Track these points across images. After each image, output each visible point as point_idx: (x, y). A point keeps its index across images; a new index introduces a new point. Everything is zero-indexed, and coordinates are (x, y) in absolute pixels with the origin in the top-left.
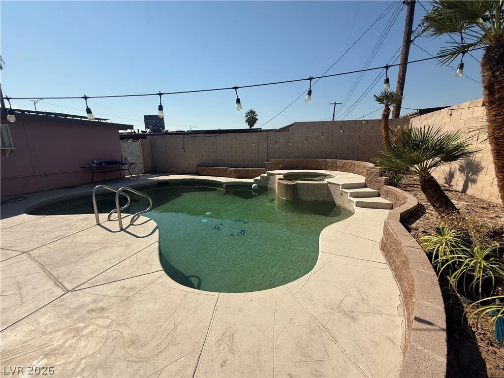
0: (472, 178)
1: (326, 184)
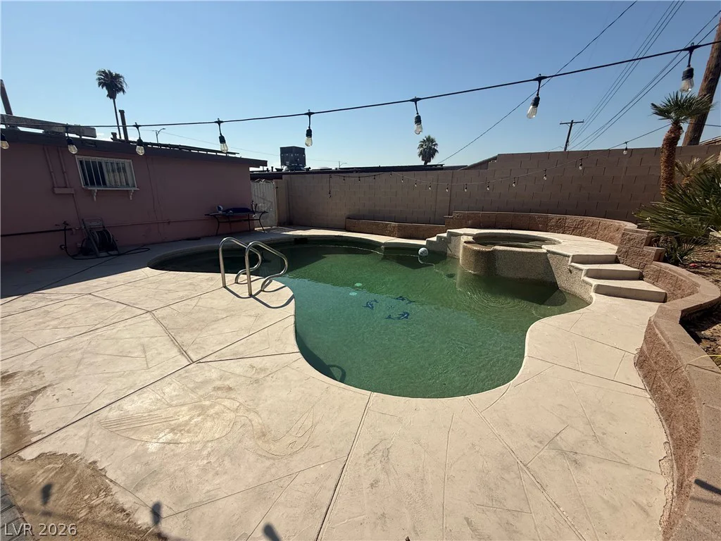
1: (546, 254)
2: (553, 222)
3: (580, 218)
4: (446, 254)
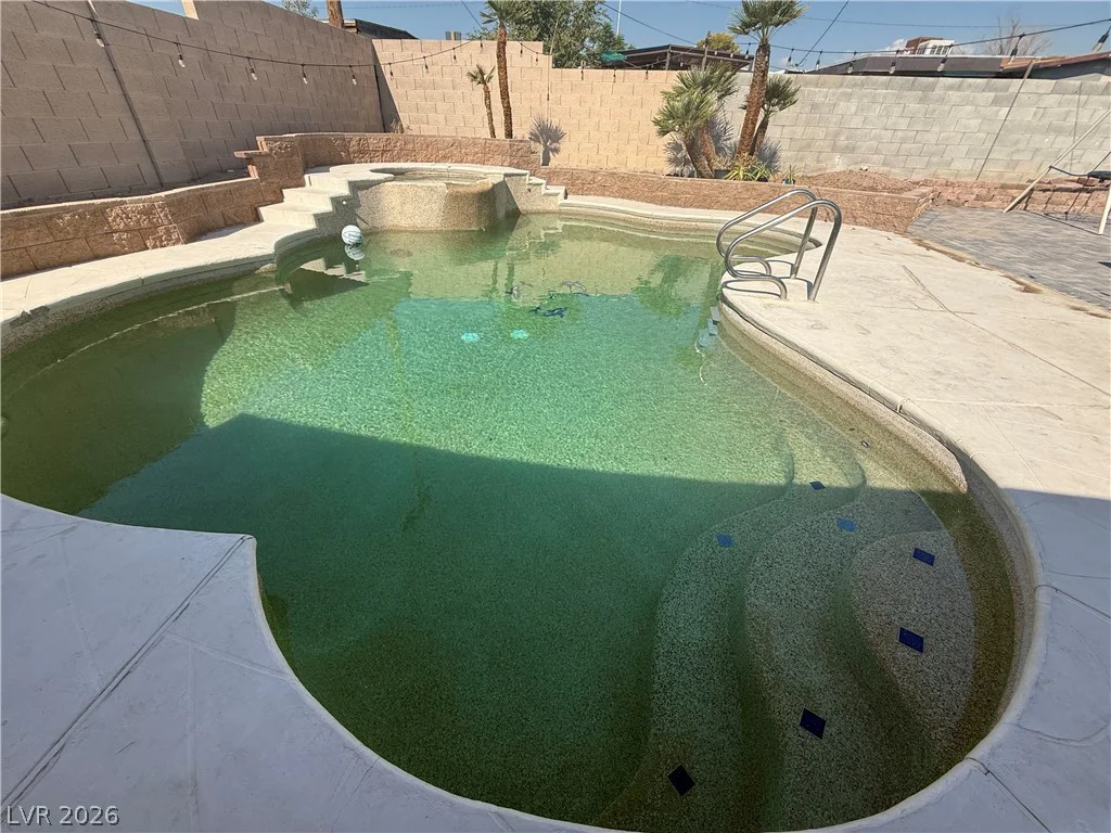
0: (553, 147)
1: (504, 179)
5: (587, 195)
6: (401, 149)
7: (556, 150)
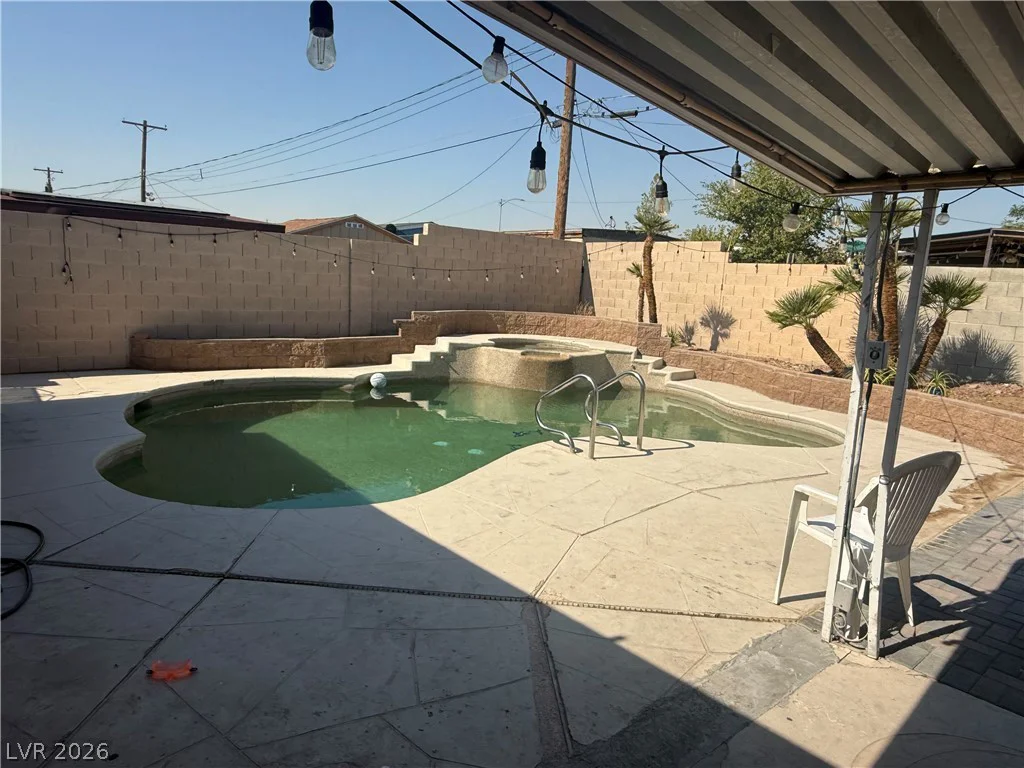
0: (722, 332)
1: (604, 355)
2: (511, 321)
3: (541, 315)
4: (449, 378)
5: (716, 381)
6: (554, 325)
7: (726, 336)
